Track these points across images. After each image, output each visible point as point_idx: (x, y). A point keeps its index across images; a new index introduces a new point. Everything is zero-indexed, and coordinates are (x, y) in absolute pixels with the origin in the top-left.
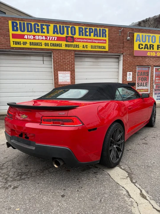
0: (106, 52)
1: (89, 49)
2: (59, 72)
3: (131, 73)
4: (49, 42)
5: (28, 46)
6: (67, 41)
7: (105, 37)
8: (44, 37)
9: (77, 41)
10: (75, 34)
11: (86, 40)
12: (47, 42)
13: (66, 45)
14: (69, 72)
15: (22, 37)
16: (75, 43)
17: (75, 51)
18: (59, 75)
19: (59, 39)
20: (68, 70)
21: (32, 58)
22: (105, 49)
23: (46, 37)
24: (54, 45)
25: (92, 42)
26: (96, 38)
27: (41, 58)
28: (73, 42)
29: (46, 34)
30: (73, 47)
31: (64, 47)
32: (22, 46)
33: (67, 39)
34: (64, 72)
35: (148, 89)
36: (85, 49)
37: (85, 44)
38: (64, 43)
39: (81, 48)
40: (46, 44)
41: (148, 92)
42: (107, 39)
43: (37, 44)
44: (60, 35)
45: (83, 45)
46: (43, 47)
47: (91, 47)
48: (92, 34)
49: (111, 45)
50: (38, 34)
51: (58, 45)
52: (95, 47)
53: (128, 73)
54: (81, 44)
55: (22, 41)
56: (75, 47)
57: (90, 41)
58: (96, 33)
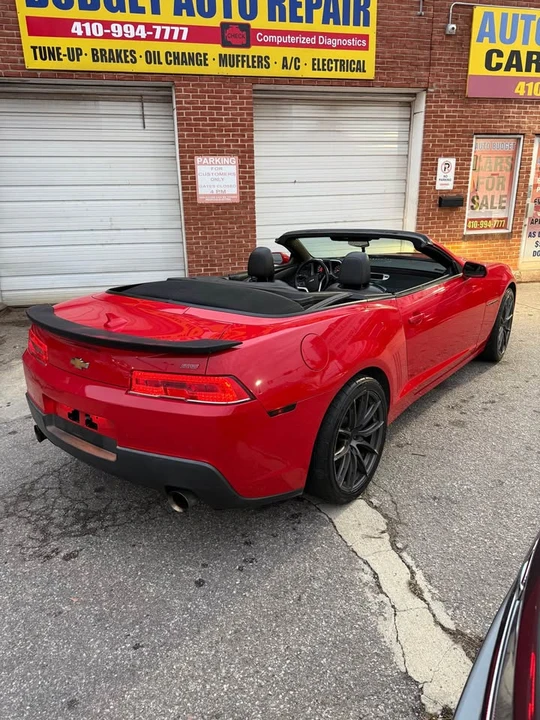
0: (366, 83)
1: (306, 72)
2: (198, 160)
3: (452, 161)
4: (162, 48)
5: (86, 63)
6: (225, 44)
7: (367, 23)
8: (142, 28)
9: (263, 44)
10: (253, 15)
11: (293, 40)
12: (153, 46)
13: (223, 60)
14: (234, 160)
15: (62, 28)
16: (255, 51)
17: (255, 79)
18: (200, 169)
19: (197, 34)
20: (230, 153)
21: (104, 107)
22: (364, 71)
23: (149, 27)
24: (179, 58)
25: (317, 46)
26: (331, 28)
27: (134, 108)
28: (247, 46)
29: (148, 17)
30: (248, 66)
31: (214, 68)
32: (65, 64)
33: (225, 35)
34: (217, 159)
35: (506, 219)
36: (292, 73)
37: (290, 53)
38: (214, 50)
39: (276, 70)
40: (151, 57)
41: (505, 228)
42: (371, 31)
43: (118, 56)
44: (198, 20)
45: (285, 59)
46: (142, 66)
47: (314, 64)
48: (318, 14)
49: (387, 55)
50: (118, 16)
51: (192, 59)
52: (326, 64)
53: (441, 161)
54: (276, 54)
55: (63, 43)
56: (256, 64)
57: (308, 40)
58: (331, 11)
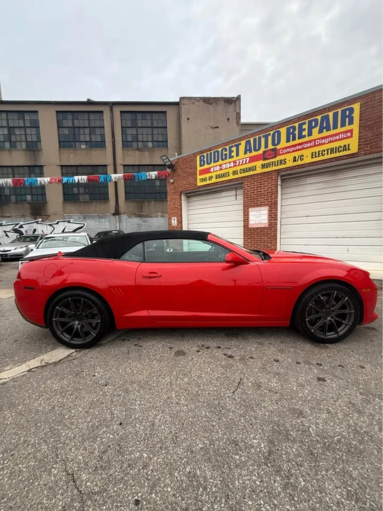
0: (353, 155)
1: (308, 160)
2: (250, 209)
4: (238, 168)
5: (214, 180)
6: (265, 159)
7: (351, 122)
8: (232, 163)
9: (283, 154)
10: (279, 142)
11: (300, 147)
12: (235, 169)
13: (263, 166)
14: (266, 208)
15: (208, 171)
16: (279, 158)
17: (278, 171)
18: (251, 213)
19: (252, 159)
20: (265, 205)
21: (224, 194)
22: (349, 149)
23: (234, 162)
24: (244, 171)
25: (315, 146)
26: (325, 133)
27: (234, 193)
28: (275, 157)
29: (235, 158)
30: (275, 166)
31: (259, 170)
32: (208, 182)
33: (264, 156)
34: (259, 208)
36: (300, 162)
37: (297, 154)
38: (259, 164)
39: (290, 164)
40: (235, 173)
42: (355, 127)
43: (223, 175)
44: (254, 153)
45: (295, 157)
46: (231, 177)
47: (312, 155)
48: (315, 131)
49: (370, 135)
50: (225, 161)
51: (250, 169)
52: (321, 153)
54: (289, 157)
55: (207, 176)
56: (279, 164)
57: (309, 145)
58: (325, 125)
